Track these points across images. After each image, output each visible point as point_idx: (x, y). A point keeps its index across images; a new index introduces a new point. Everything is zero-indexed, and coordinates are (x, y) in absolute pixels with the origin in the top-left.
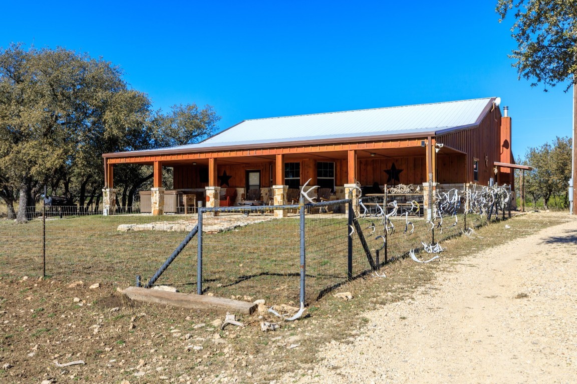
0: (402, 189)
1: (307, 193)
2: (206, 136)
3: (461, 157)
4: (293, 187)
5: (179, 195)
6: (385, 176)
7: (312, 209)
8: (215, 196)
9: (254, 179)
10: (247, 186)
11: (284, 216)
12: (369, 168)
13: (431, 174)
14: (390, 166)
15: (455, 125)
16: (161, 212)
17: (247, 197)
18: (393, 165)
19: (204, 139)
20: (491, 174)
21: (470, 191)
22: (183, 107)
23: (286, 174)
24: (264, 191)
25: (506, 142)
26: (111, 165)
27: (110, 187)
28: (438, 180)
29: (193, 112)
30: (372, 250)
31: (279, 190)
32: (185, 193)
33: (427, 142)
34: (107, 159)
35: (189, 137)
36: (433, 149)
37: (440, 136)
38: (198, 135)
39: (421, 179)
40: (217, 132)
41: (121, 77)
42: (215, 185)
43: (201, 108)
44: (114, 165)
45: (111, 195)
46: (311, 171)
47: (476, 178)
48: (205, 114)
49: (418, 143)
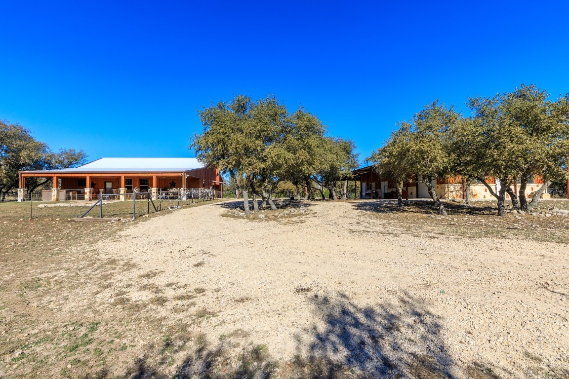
0: (175, 190)
1: (136, 190)
2: (80, 165)
3: (198, 179)
4: (129, 189)
5: (68, 192)
6: (169, 185)
7: (137, 197)
8: (90, 192)
9: (109, 185)
10: (105, 188)
11: (125, 200)
12: (163, 182)
13: (184, 185)
14: (171, 182)
15: (199, 168)
16: (57, 200)
17: (105, 192)
18: (173, 181)
19: (79, 166)
20: (211, 185)
21: (201, 191)
22: (67, 149)
23: (126, 183)
24: (114, 190)
25: (218, 174)
26: (24, 177)
27: (23, 188)
28: (186, 187)
29: (73, 152)
30: (156, 206)
31: (122, 190)
32: (71, 191)
33: (183, 174)
34: (21, 174)
35: (70, 164)
36: (185, 177)
37: (187, 172)
38: (76, 163)
39: (181, 187)
40: (87, 162)
41: (30, 134)
42: (89, 187)
43: (77, 151)
44: (26, 177)
45: (24, 192)
46: (137, 183)
47: (204, 186)
48: (80, 154)
49: (180, 174)
